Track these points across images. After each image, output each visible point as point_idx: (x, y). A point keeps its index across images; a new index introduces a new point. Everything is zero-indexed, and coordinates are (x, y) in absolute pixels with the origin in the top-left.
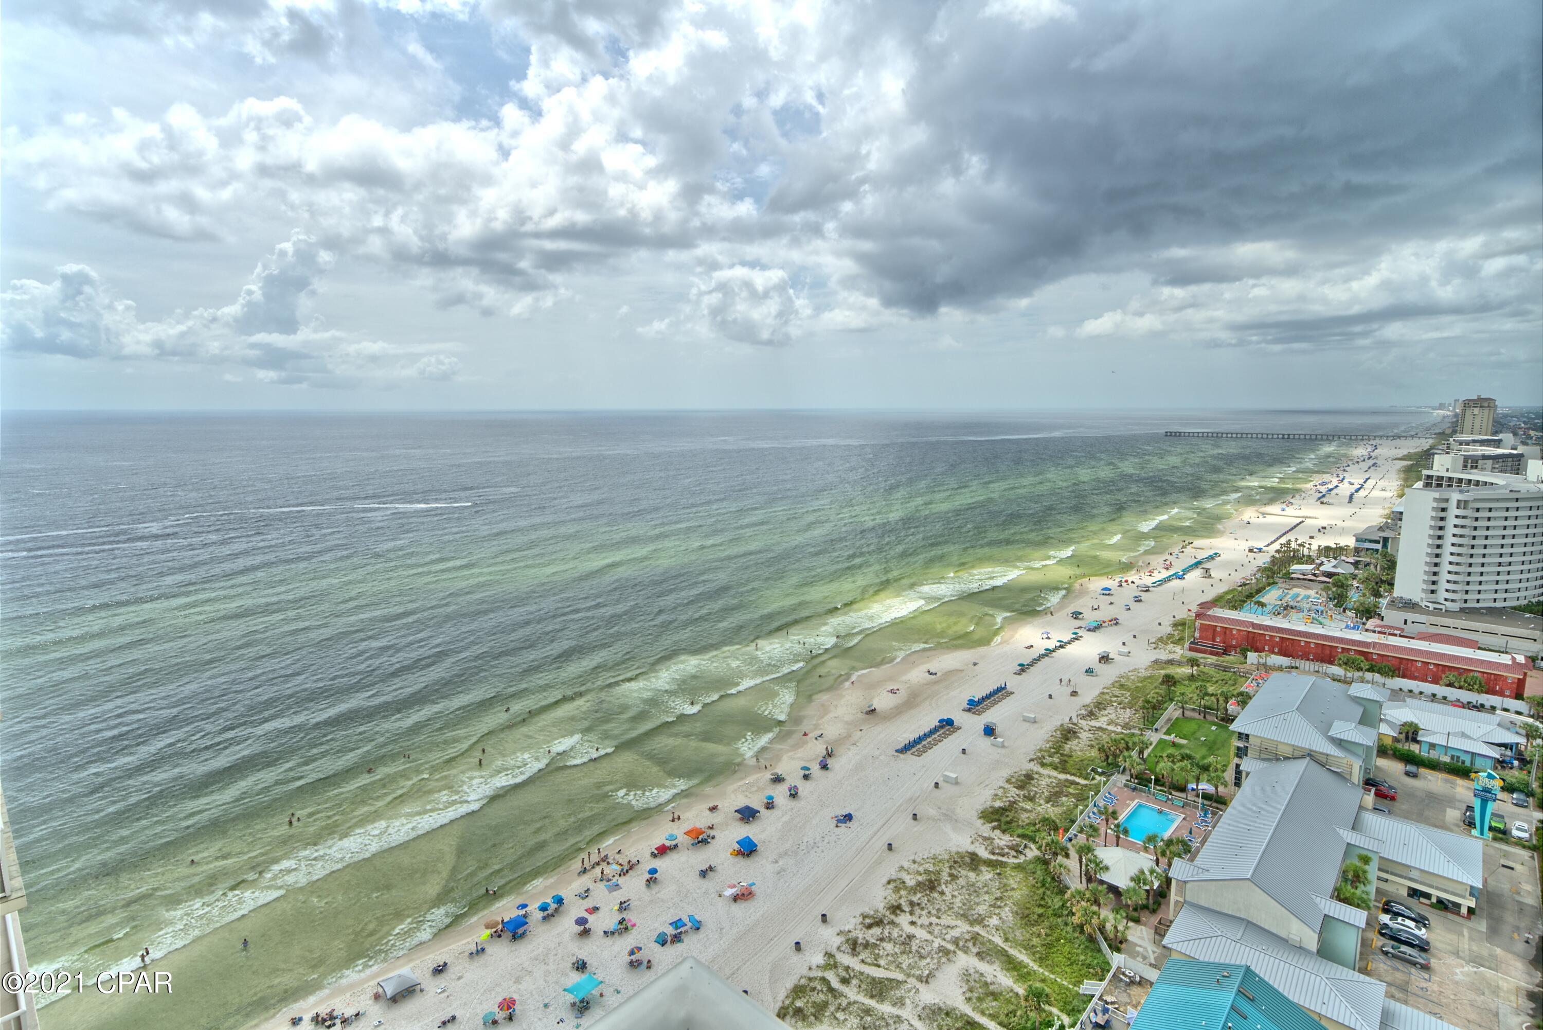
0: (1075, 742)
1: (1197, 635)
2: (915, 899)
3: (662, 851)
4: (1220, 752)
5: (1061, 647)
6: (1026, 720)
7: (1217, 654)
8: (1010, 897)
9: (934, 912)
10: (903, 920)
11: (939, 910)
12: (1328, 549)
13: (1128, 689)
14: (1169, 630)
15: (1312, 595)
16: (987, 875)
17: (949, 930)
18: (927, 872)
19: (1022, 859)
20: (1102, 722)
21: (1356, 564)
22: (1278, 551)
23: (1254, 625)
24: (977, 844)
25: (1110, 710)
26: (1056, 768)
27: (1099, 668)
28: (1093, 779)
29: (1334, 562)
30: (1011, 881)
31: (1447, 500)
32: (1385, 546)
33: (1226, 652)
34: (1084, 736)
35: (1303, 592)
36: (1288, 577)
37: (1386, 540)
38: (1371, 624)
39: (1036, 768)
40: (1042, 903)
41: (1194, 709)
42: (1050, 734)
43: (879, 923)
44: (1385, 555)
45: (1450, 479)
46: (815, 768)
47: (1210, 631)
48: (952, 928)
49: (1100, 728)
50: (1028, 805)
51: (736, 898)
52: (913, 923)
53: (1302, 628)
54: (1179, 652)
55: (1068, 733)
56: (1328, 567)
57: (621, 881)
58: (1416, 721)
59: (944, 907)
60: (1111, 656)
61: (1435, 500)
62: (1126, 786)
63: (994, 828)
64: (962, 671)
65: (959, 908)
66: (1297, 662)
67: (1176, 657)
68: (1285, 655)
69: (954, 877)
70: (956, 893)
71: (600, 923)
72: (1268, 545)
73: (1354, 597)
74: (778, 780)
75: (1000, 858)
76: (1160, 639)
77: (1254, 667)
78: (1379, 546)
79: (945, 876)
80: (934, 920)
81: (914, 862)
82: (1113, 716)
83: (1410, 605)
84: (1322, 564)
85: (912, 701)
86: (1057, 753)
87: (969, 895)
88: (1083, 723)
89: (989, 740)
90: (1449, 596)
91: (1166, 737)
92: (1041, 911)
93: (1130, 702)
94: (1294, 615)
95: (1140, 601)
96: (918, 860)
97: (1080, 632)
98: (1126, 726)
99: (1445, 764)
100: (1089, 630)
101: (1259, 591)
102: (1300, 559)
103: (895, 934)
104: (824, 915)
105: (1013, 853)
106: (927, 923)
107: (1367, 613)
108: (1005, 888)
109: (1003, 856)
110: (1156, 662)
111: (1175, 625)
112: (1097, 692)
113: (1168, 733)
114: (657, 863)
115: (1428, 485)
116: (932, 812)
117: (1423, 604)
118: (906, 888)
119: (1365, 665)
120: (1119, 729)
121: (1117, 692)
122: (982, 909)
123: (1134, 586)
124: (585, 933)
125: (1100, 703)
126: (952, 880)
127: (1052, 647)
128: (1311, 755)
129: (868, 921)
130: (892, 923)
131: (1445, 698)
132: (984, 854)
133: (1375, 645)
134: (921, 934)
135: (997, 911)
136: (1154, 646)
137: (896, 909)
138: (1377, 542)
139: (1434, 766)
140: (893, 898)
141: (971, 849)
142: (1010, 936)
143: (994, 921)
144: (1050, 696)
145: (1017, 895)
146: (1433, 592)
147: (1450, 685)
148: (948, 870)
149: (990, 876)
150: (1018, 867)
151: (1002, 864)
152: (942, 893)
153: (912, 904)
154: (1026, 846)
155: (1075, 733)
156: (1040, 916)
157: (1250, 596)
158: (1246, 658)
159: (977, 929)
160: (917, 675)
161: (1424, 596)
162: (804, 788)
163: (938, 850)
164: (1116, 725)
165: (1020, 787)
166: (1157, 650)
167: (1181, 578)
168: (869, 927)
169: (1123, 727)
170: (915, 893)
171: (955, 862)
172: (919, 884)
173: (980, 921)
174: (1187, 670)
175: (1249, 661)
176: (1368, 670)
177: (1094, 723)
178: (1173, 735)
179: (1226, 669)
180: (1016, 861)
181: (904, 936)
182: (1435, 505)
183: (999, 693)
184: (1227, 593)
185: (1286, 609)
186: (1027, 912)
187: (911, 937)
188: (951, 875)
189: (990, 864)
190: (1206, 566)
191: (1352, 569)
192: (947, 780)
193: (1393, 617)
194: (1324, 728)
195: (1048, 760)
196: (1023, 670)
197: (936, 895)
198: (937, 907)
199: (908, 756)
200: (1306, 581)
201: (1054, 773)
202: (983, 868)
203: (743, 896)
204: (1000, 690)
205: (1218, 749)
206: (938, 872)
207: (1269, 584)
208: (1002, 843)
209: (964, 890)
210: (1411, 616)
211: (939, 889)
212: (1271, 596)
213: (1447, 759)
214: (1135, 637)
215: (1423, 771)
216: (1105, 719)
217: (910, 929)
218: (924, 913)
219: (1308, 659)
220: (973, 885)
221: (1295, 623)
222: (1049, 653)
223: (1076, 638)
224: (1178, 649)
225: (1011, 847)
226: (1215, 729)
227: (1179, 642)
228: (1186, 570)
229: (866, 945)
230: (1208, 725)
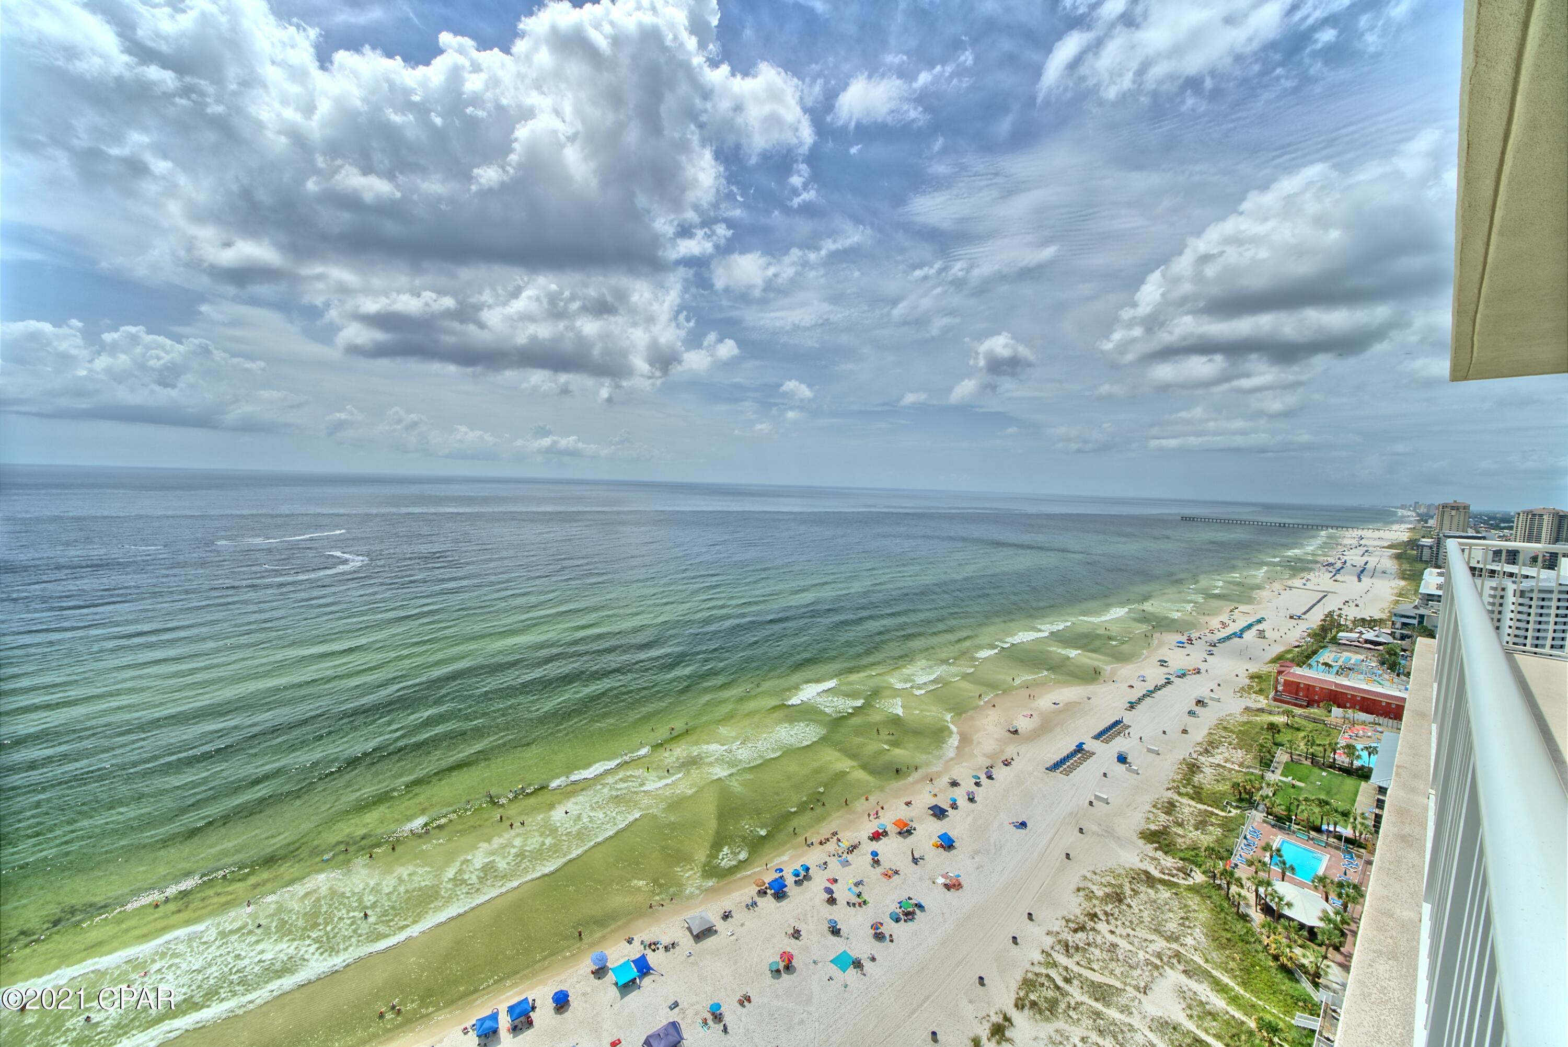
0: (1202, 775)
1: (1280, 688)
2: (1108, 908)
3: (876, 837)
4: (1338, 796)
5: (1159, 689)
6: (1149, 751)
7: (1302, 706)
8: (1196, 919)
9: (1127, 923)
10: (1102, 926)
11: (1131, 922)
12: (1363, 620)
13: (1231, 731)
14: (1247, 681)
16: (1165, 894)
17: (1148, 943)
18: (1110, 884)
19: (1192, 882)
20: (1218, 759)
21: (1392, 635)
22: (1324, 620)
23: (1336, 685)
24: (1146, 862)
25: (1222, 749)
26: (1193, 799)
27: (1198, 710)
28: (1230, 812)
29: (1373, 632)
30: (1190, 903)
32: (1421, 622)
33: (1310, 705)
34: (1208, 770)
36: (1335, 641)
37: (1422, 617)
39: (1176, 797)
40: (1227, 927)
41: (1300, 755)
42: (1176, 767)
43: (1082, 928)
46: (983, 777)
47: (1290, 687)
48: (1151, 942)
49: (1219, 765)
50: (1180, 831)
51: (948, 887)
52: (1112, 932)
54: (1262, 702)
55: (1193, 768)
56: (1370, 635)
57: (850, 857)
59: (1135, 922)
60: (1206, 701)
62: (1264, 821)
63: (1156, 849)
64: (1080, 703)
65: (1150, 922)
66: (1381, 720)
67: (1265, 706)
68: (1367, 712)
69: (1136, 892)
70: (1142, 907)
71: (843, 893)
72: (1305, 613)
74: (954, 784)
75: (1172, 879)
76: (1243, 688)
77: (1340, 721)
78: (1415, 622)
79: (1128, 892)
80: (1129, 931)
81: (1095, 874)
82: (1226, 755)
84: (1363, 633)
85: (1045, 727)
86: (1189, 784)
87: (1154, 911)
88: (1202, 759)
89: (1123, 767)
91: (1284, 779)
92: (1229, 935)
93: (1238, 744)
95: (1212, 654)
96: (1098, 871)
97: (1172, 678)
98: (1243, 765)
100: (1179, 677)
101: (1315, 652)
102: (1341, 627)
103: (1099, 941)
104: (1030, 914)
105: (1181, 875)
106: (1125, 934)
108: (1187, 908)
109: (1173, 876)
110: (1248, 709)
111: (1252, 677)
112: (1206, 732)
114: (875, 846)
116: (1095, 828)
118: (1097, 898)
120: (1237, 768)
121: (1223, 733)
122: (1172, 927)
123: (1202, 642)
124: (832, 901)
125: (1212, 743)
126: (1135, 894)
127: (1151, 689)
129: (1072, 925)
130: (1093, 929)
132: (1156, 874)
134: (1123, 944)
135: (1189, 931)
136: (1239, 694)
137: (1093, 916)
138: (1414, 618)
140: (1087, 905)
141: (1143, 866)
142: (1209, 958)
143: (1189, 941)
144: (1164, 732)
145: (1201, 917)
148: (1128, 884)
149: (1168, 895)
150: (1192, 889)
151: (1176, 885)
152: (1129, 906)
153: (1106, 913)
154: (1191, 870)
155: (1198, 767)
156: (1229, 940)
157: (1309, 657)
158: (1330, 711)
159: (1175, 946)
160: (1044, 703)
162: (979, 794)
163: (1111, 864)
164: (1233, 763)
165: (1168, 813)
166: (1243, 699)
167: (1240, 637)
168: (1075, 931)
169: (1241, 765)
170: (1107, 904)
171: (1133, 878)
172: (1107, 895)
173: (1173, 938)
174: (1284, 720)
175: (1335, 715)
177: (1210, 759)
178: (1290, 778)
179: (1315, 721)
180: (1187, 883)
181: (1108, 944)
183: (1119, 726)
184: (1286, 652)
185: (1345, 670)
186: (1217, 935)
187: (1114, 946)
188: (1133, 890)
189: (1164, 883)
191: (1389, 639)
192: (1097, 797)
195: (1183, 790)
196: (1132, 707)
197: (1124, 907)
198: (1129, 919)
199: (1057, 774)
200: (1351, 646)
201: (1193, 803)
202: (1160, 887)
203: (953, 886)
204: (1117, 723)
205: (1336, 794)
206: (1121, 886)
207: (1322, 648)
208: (1169, 865)
209: (1148, 906)
211: (1125, 901)
214: (1219, 685)
216: (1221, 757)
217: (1111, 938)
218: (1119, 923)
219: (1390, 718)
220: (1155, 902)
222: (1149, 694)
223: (1169, 682)
224: (1261, 698)
225: (1179, 869)
226: (1324, 774)
227: (1260, 692)
228: (1243, 631)
229: (1077, 948)
230: (1316, 770)
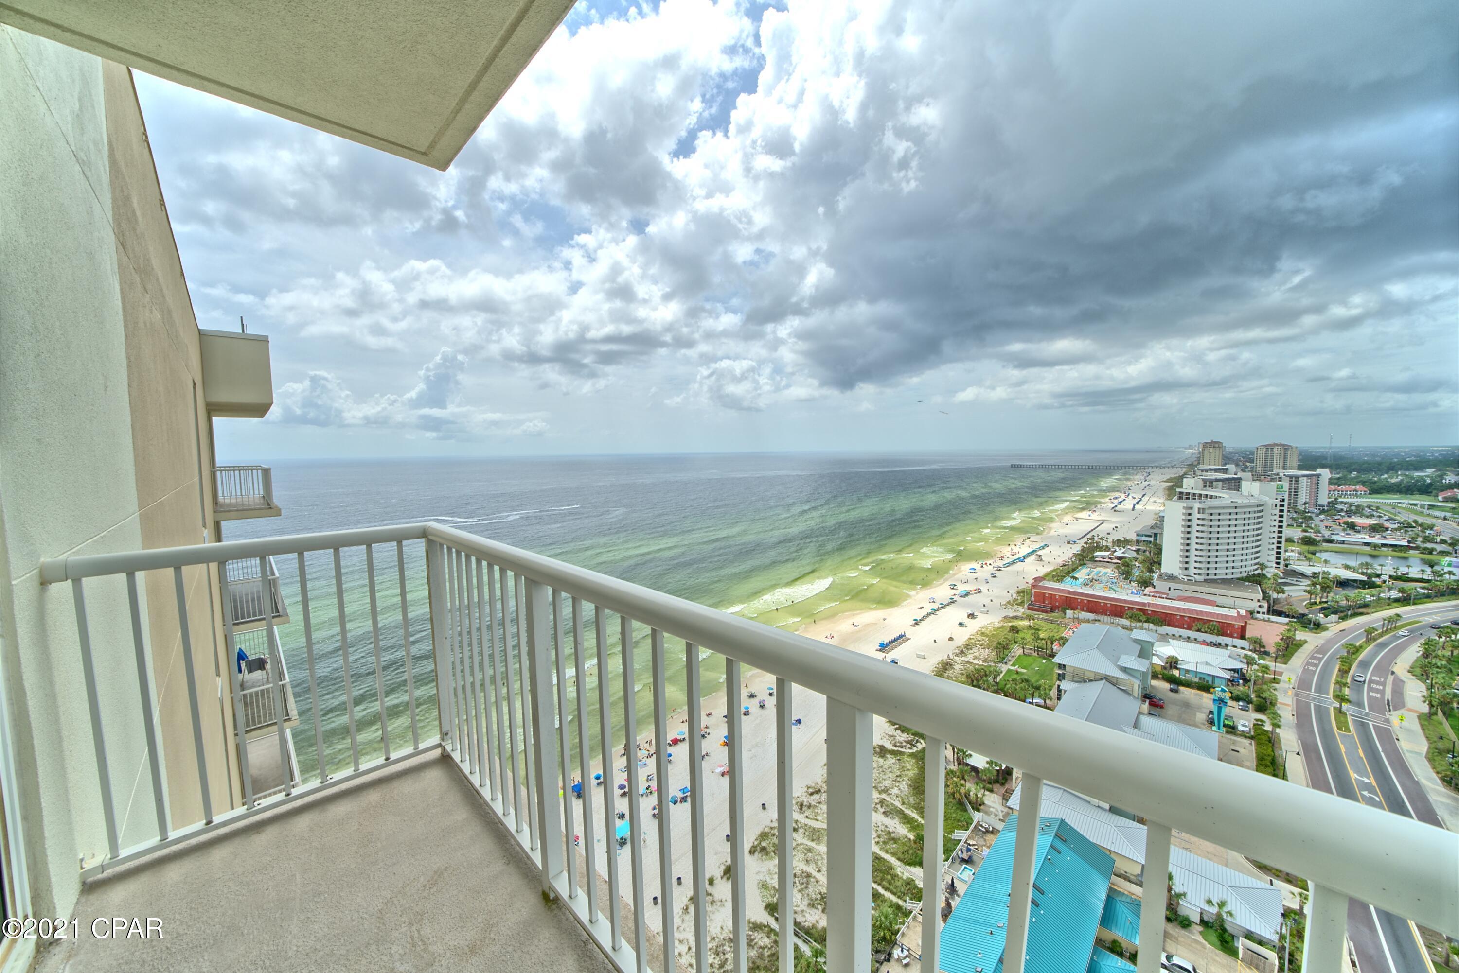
0: (951, 671)
1: (1033, 599)
3: (675, 742)
4: (1047, 677)
5: (943, 608)
6: (919, 656)
7: (1046, 612)
8: (906, 775)
12: (1119, 541)
13: (987, 636)
14: (1015, 596)
15: (1109, 572)
16: (891, 760)
19: (915, 749)
20: (969, 658)
21: (1137, 551)
22: (1086, 543)
23: (1070, 592)
24: (885, 740)
25: (975, 650)
27: (968, 621)
29: (1123, 550)
30: (907, 764)
31: (1192, 508)
32: (1156, 539)
33: (1052, 611)
34: (957, 667)
35: (1103, 570)
36: (1093, 560)
37: (1156, 535)
38: (1148, 590)
41: (1031, 649)
42: (934, 666)
43: (818, 792)
44: (1156, 545)
45: (1194, 494)
47: (1040, 597)
49: (968, 662)
51: (723, 774)
53: (1102, 594)
54: (1021, 611)
55: (947, 665)
56: (1119, 553)
57: (649, 761)
58: (1176, 655)
60: (975, 614)
61: (1184, 508)
63: (896, 729)
64: (876, 624)
66: (1099, 617)
67: (1019, 614)
68: (1091, 612)
72: (1080, 539)
73: (1136, 573)
74: (752, 696)
75: (900, 749)
76: (1009, 602)
77: (1071, 621)
78: (1151, 539)
82: (977, 654)
83: (1172, 578)
84: (1115, 551)
87: (879, 773)
88: (957, 658)
90: (1197, 571)
91: (1012, 668)
93: (988, 644)
94: (1097, 585)
95: (995, 577)
97: (957, 598)
98: (985, 661)
99: (1196, 683)
100: (963, 597)
101: (1074, 570)
102: (1099, 548)
105: (909, 746)
107: (1145, 583)
108: (903, 769)
109: (902, 747)
110: (1005, 617)
111: (1019, 593)
112: (966, 638)
113: (1013, 665)
114: (672, 750)
115: (1180, 498)
117: (1181, 577)
119: (1143, 618)
120: (981, 663)
121: (980, 638)
122: (887, 783)
123: (991, 567)
124: (624, 794)
125: (968, 645)
127: (936, 608)
128: (1106, 678)
129: (811, 790)
131: (1196, 639)
132: (889, 746)
133: (1149, 604)
135: (897, 784)
136: (1004, 606)
138: (1150, 536)
139: (1188, 685)
141: (880, 743)
142: (906, 801)
143: (895, 791)
144: (935, 641)
145: (911, 774)
146: (1186, 569)
147: (1199, 630)
149: (893, 761)
150: (912, 755)
151: (902, 753)
154: (917, 741)
155: (951, 665)
157: (1068, 573)
158: (1065, 614)
159: (884, 796)
160: (846, 626)
161: (1180, 571)
162: (770, 702)
164: (979, 659)
166: (1007, 610)
167: (1022, 561)
168: (812, 794)
169: (983, 661)
173: (885, 791)
174: (1026, 623)
175: (1067, 616)
176: (1146, 622)
177: (963, 659)
178: (1017, 666)
179: (1052, 622)
180: (911, 751)
182: (1184, 511)
183: (901, 638)
184: (1052, 571)
185: (1092, 581)
186: (917, 785)
189: (893, 752)
190: (1038, 553)
191: (1135, 555)
193: (1161, 586)
194: (1115, 660)
196: (916, 624)
200: (1103, 562)
202: (889, 756)
204: (901, 636)
205: (1046, 675)
207: (1081, 565)
208: (901, 739)
210: (1173, 585)
212: (1082, 574)
213: (1197, 680)
214: (991, 601)
215: (1181, 688)
216: (972, 656)
220: (881, 767)
221: (1098, 591)
222: (934, 612)
223: (952, 602)
224: (1020, 608)
225: (907, 742)
226: (1044, 661)
227: (1021, 604)
228: (1025, 557)
229: (809, 807)
230: (1040, 659)
